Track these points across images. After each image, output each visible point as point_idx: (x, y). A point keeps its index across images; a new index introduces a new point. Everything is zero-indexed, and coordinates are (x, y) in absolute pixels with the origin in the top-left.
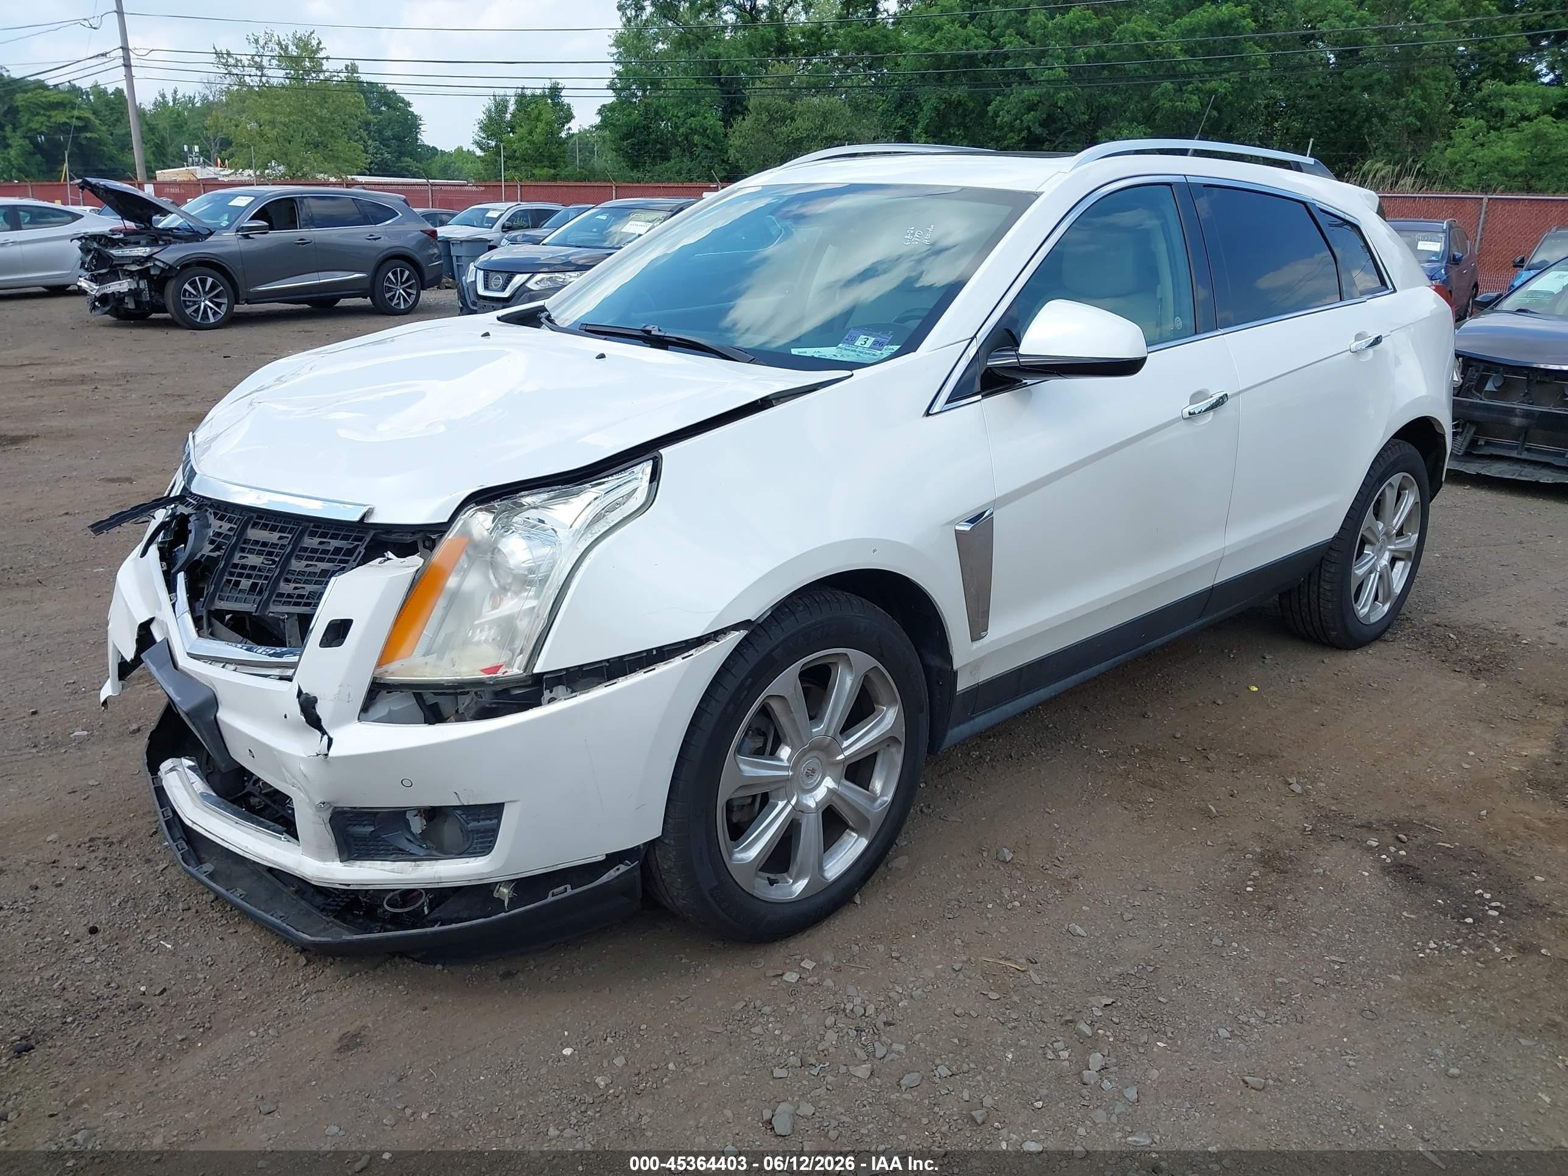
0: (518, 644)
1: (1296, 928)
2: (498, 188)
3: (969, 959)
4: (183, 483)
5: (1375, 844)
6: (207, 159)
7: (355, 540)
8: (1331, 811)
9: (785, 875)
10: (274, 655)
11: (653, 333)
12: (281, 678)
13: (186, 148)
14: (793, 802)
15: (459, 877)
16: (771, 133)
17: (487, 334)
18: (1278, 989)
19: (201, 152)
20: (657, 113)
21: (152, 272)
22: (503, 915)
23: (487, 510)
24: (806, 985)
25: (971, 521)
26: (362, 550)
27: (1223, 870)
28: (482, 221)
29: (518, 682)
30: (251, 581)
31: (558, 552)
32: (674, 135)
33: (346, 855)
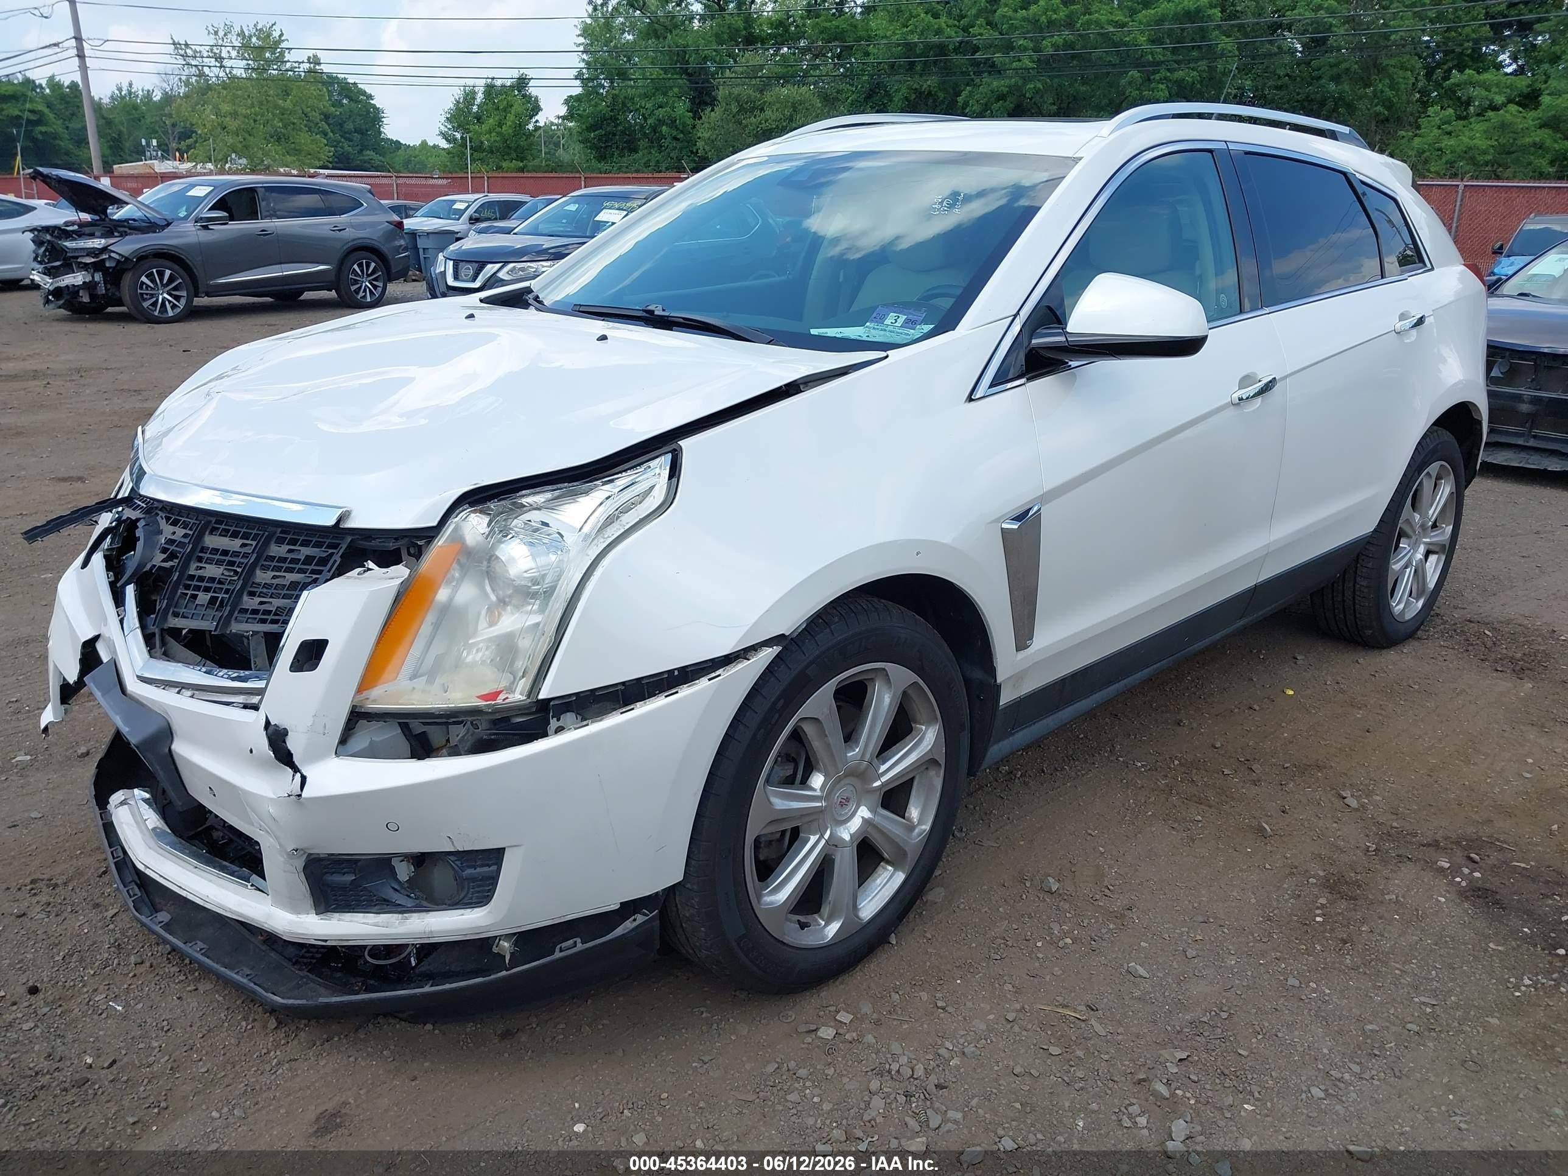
0: (520, 664)
1: (1376, 964)
2: (465, 180)
3: (1023, 1008)
4: (131, 485)
5: (1447, 865)
6: (166, 153)
7: (329, 547)
8: (1392, 827)
9: (816, 916)
10: (239, 679)
11: (656, 313)
12: (246, 707)
13: (144, 142)
14: (827, 836)
15: (454, 931)
16: (740, 123)
17: (471, 316)
18: (1368, 1037)
19: (159, 146)
20: (624, 104)
21: (107, 265)
22: (504, 973)
23: (481, 512)
24: (845, 1041)
25: (1017, 519)
26: (337, 558)
27: (1287, 897)
28: (449, 214)
29: (520, 710)
30: (210, 595)
31: (566, 560)
32: (642, 127)
33: (322, 908)
